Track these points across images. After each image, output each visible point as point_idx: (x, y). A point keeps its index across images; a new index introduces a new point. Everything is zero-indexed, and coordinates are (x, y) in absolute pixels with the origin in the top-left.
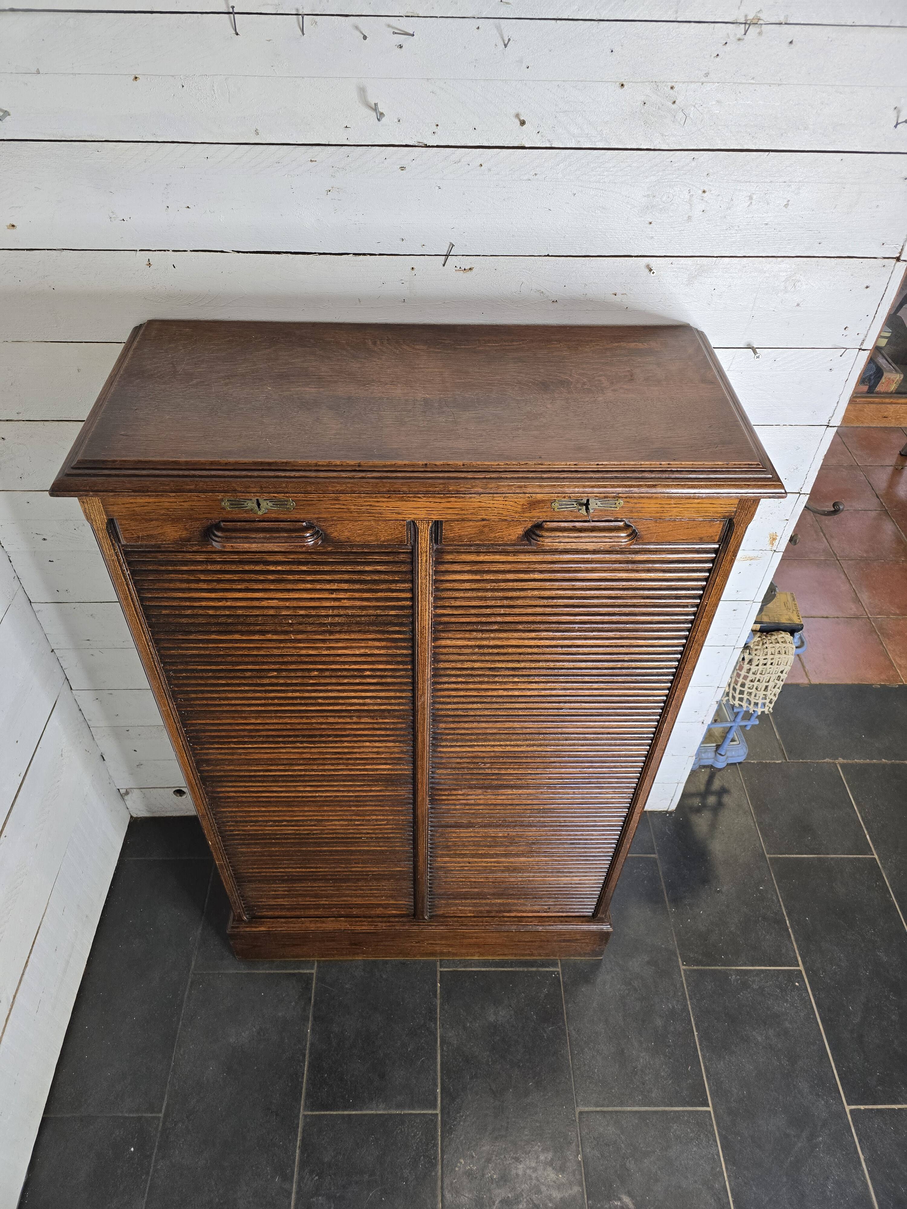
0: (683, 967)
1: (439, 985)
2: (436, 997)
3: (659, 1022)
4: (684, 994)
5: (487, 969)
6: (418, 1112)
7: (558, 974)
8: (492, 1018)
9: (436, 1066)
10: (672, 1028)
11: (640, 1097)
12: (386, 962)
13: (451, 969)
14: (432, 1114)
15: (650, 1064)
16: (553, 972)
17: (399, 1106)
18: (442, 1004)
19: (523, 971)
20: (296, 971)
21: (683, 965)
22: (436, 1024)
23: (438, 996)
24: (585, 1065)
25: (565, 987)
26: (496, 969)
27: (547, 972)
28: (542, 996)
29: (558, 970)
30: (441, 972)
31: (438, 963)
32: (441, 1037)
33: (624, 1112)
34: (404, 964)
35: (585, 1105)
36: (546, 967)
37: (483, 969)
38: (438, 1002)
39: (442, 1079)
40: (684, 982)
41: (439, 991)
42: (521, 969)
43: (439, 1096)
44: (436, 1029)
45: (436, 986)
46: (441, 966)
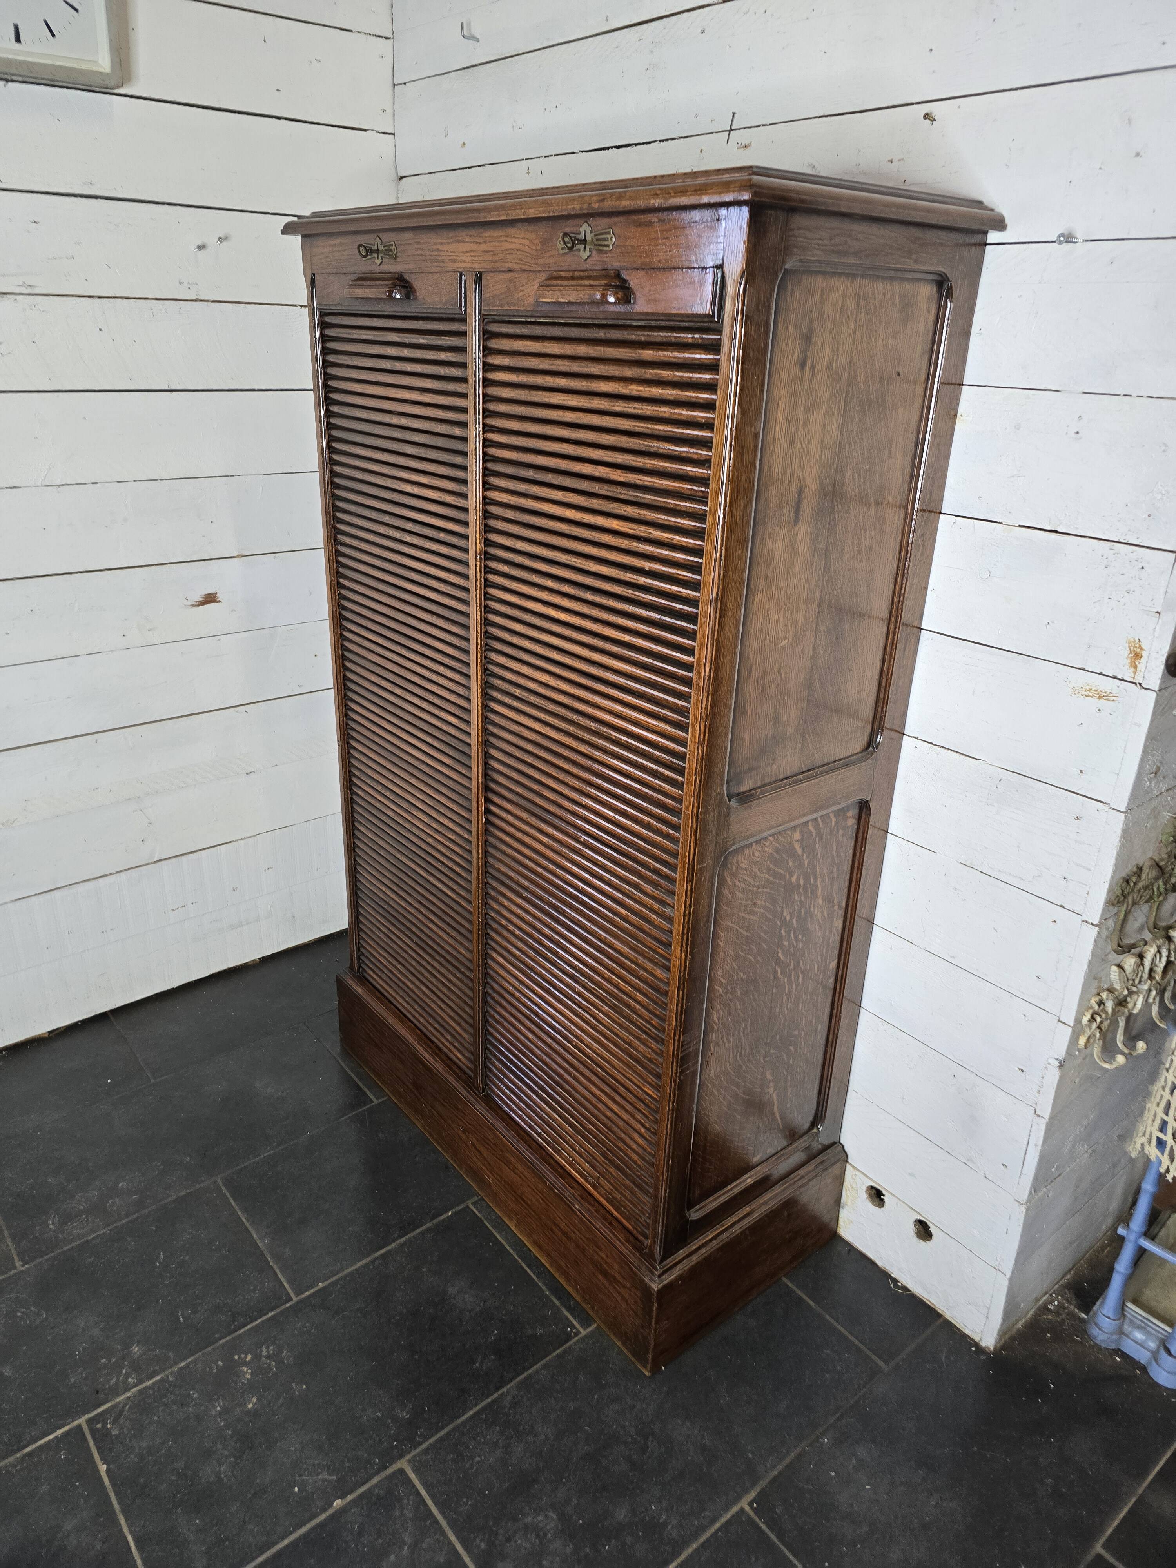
0: (744, 1504)
1: (450, 1213)
2: (432, 1220)
3: (622, 1514)
4: (703, 1528)
5: (511, 1251)
6: (282, 1279)
7: (576, 1334)
8: (452, 1290)
9: (348, 1267)
10: (629, 1539)
11: (483, 1546)
12: (435, 1150)
13: (479, 1215)
14: (288, 1294)
15: (545, 1535)
16: (573, 1326)
17: (278, 1258)
18: (429, 1230)
19: (543, 1291)
20: (365, 1089)
21: (750, 1504)
22: (400, 1237)
23: (436, 1221)
24: (475, 1439)
25: (564, 1352)
26: (520, 1261)
27: (568, 1319)
28: (530, 1332)
29: (581, 1330)
30: (468, 1206)
31: (476, 1198)
32: (389, 1252)
33: (443, 1533)
34: (447, 1167)
35: (416, 1471)
36: (571, 1314)
37: (508, 1248)
38: (429, 1225)
39: (337, 1281)
40: (723, 1520)
41: (442, 1217)
42: (544, 1288)
43: (315, 1289)
44: (394, 1241)
45: (447, 1211)
46: (473, 1204)
